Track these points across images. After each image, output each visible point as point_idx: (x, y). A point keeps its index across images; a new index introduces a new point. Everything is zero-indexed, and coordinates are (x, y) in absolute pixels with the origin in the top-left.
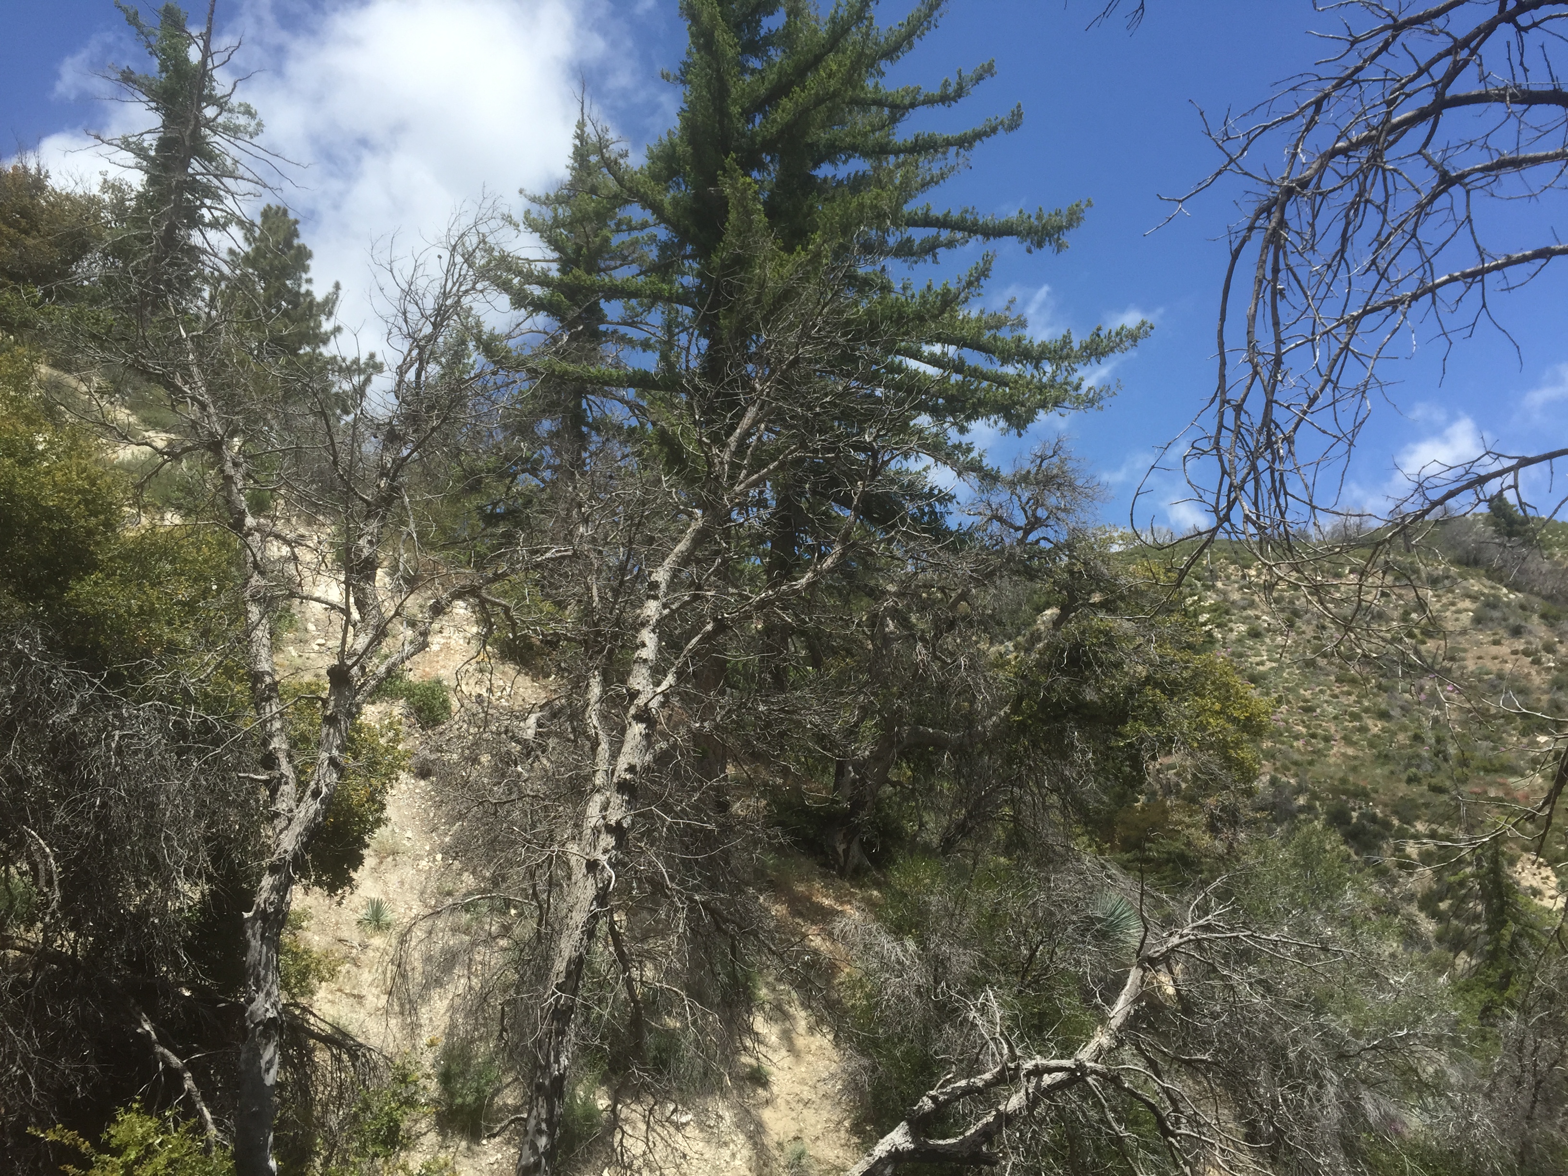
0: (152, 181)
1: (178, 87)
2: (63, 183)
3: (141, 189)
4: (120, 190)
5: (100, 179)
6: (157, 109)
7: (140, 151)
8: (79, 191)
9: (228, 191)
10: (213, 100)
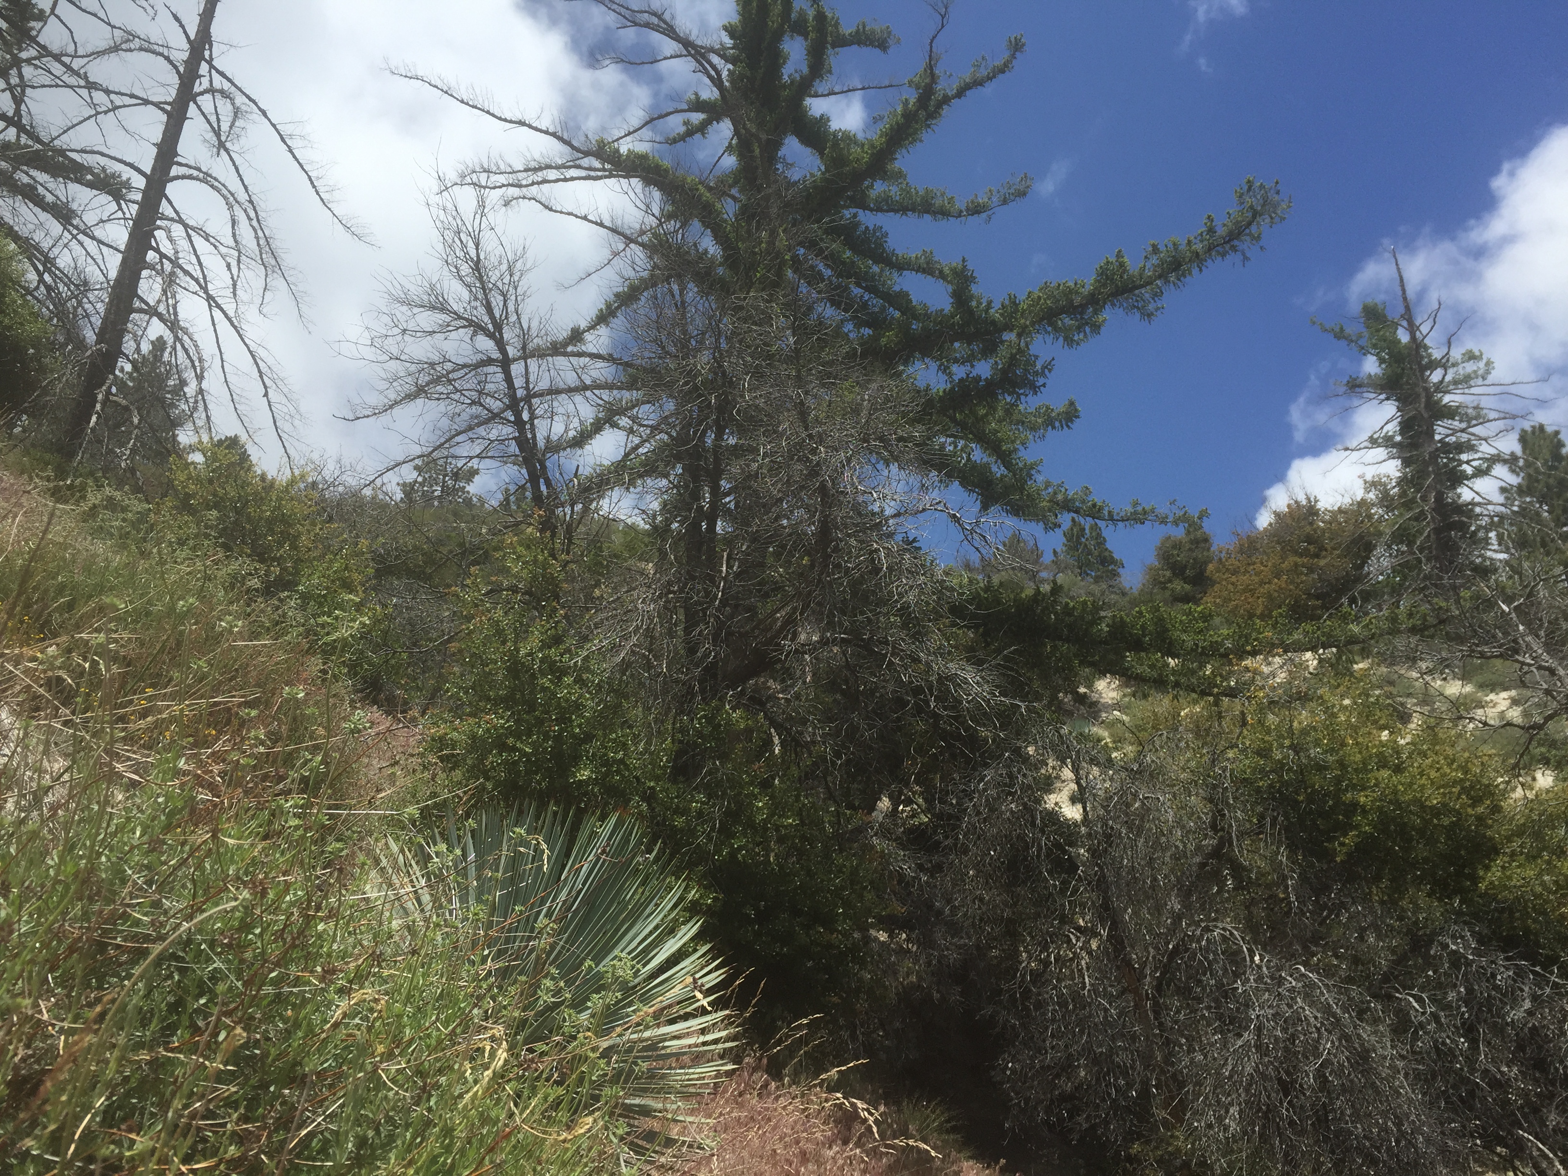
0: (1406, 462)
1: (1399, 371)
2: (1331, 500)
3: (1399, 474)
4: (1380, 483)
5: (1361, 482)
6: (1387, 399)
7: (1388, 442)
8: (1347, 500)
9: (1481, 439)
10: (1433, 365)
